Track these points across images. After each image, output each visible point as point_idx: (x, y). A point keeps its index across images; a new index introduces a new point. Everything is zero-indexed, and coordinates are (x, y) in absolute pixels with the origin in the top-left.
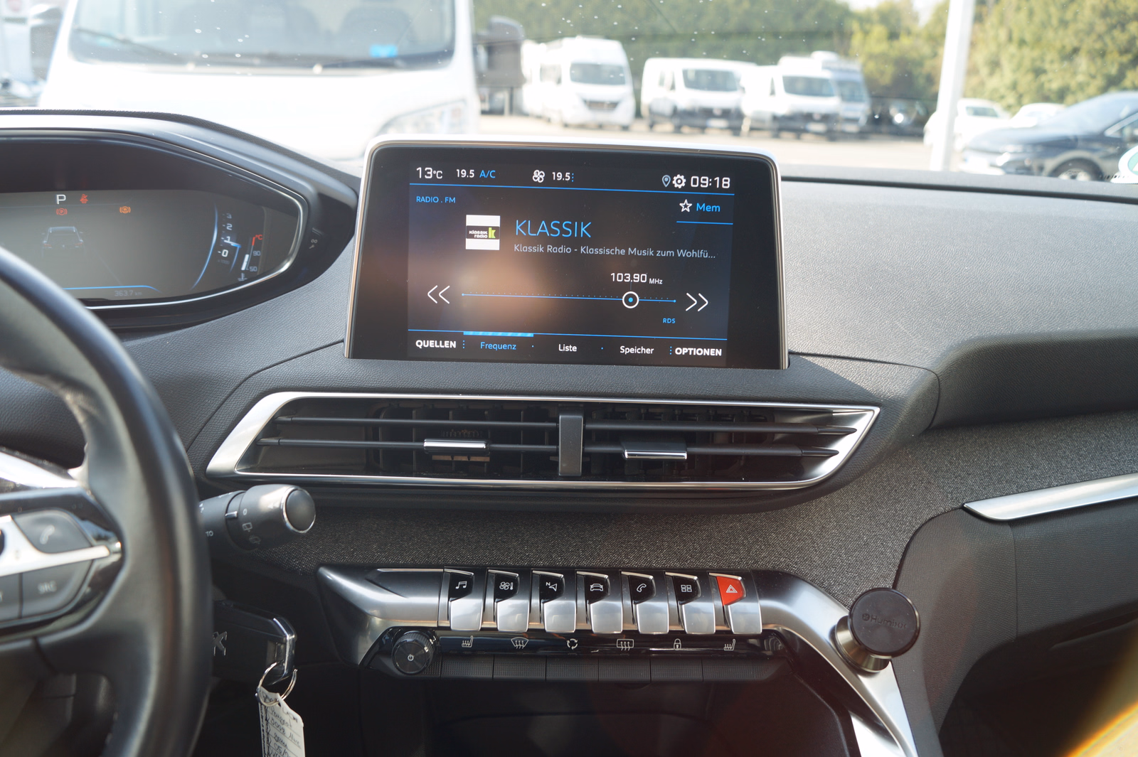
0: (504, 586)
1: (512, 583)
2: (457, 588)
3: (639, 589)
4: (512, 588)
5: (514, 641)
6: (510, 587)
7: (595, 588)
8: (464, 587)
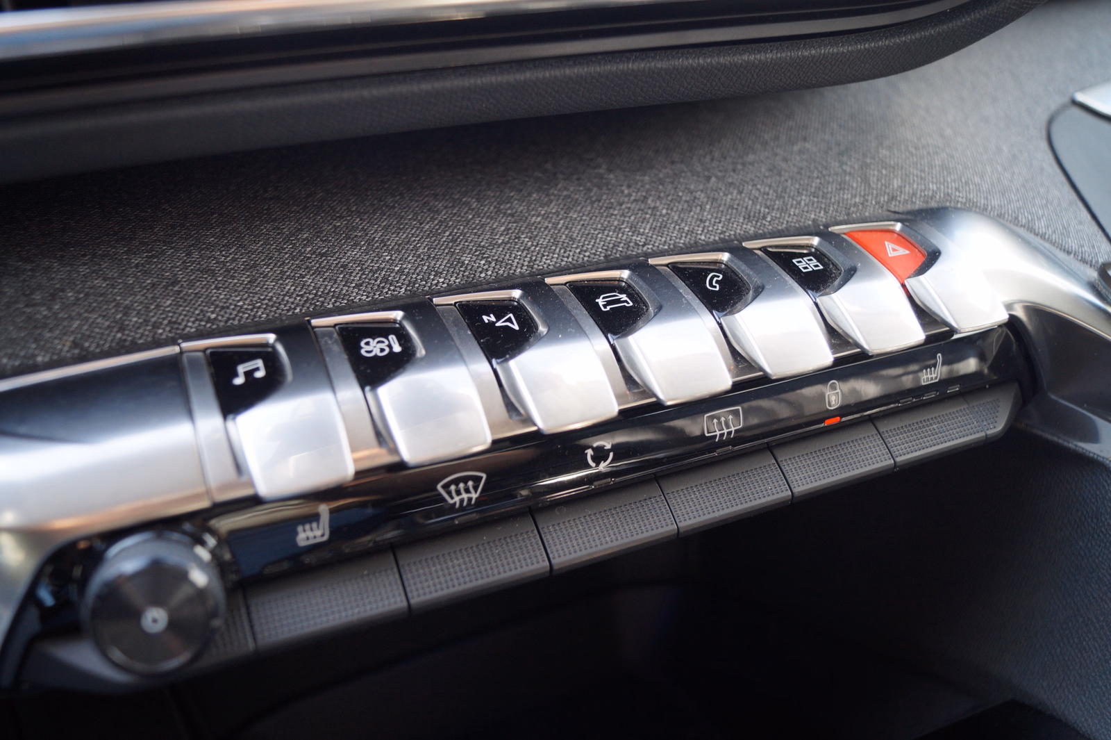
0: (373, 348)
1: (392, 338)
2: (239, 381)
3: (711, 284)
4: (397, 348)
5: (446, 487)
6: (390, 346)
7: (609, 303)
8: (260, 374)
